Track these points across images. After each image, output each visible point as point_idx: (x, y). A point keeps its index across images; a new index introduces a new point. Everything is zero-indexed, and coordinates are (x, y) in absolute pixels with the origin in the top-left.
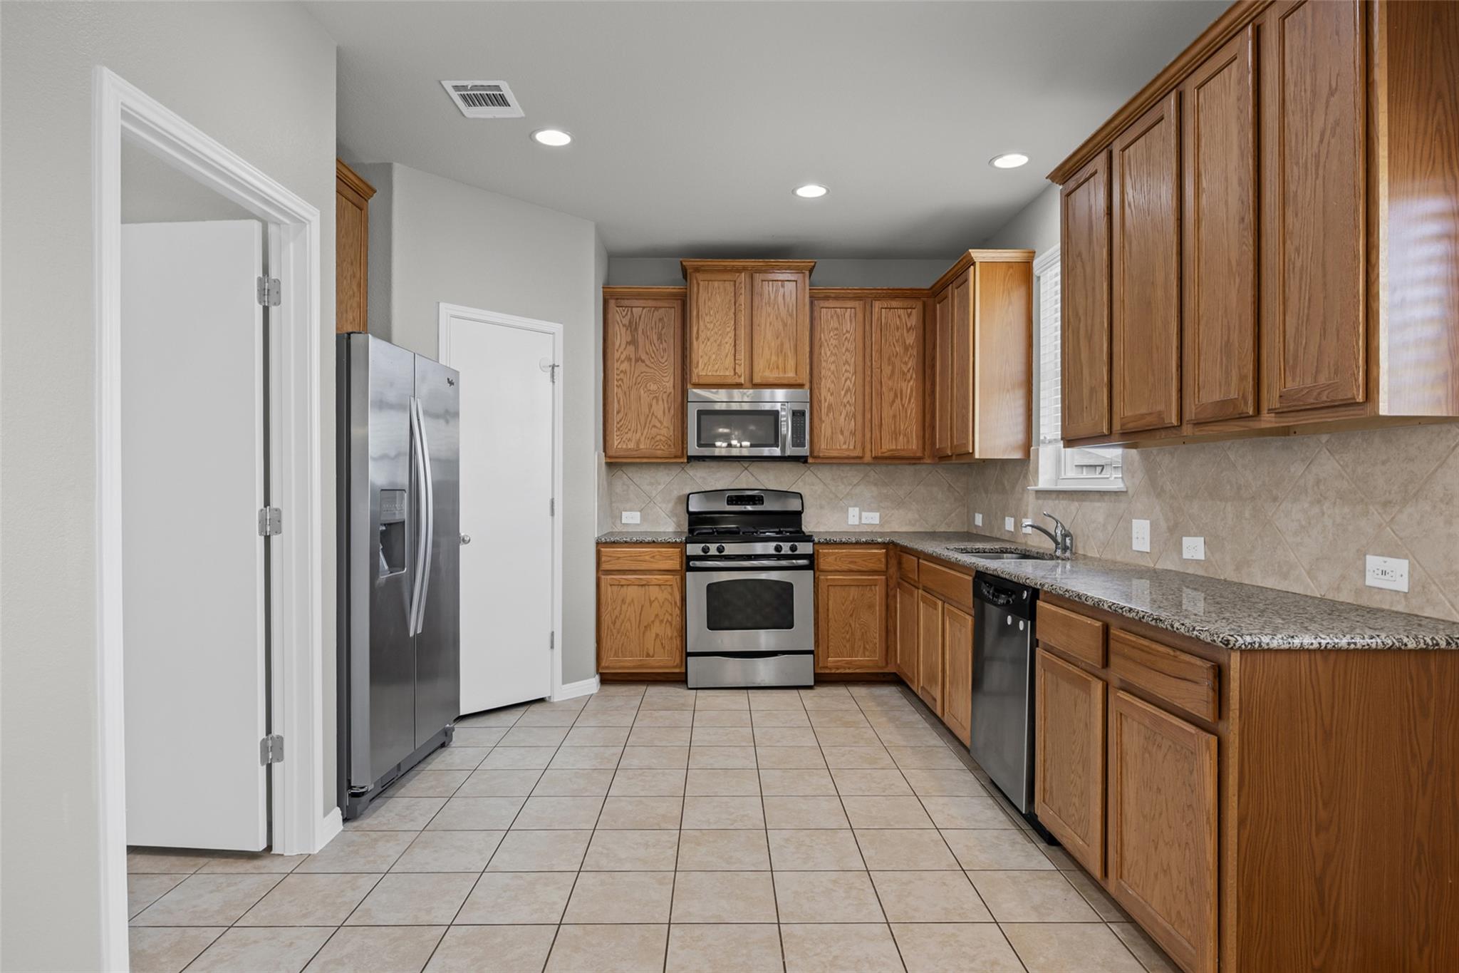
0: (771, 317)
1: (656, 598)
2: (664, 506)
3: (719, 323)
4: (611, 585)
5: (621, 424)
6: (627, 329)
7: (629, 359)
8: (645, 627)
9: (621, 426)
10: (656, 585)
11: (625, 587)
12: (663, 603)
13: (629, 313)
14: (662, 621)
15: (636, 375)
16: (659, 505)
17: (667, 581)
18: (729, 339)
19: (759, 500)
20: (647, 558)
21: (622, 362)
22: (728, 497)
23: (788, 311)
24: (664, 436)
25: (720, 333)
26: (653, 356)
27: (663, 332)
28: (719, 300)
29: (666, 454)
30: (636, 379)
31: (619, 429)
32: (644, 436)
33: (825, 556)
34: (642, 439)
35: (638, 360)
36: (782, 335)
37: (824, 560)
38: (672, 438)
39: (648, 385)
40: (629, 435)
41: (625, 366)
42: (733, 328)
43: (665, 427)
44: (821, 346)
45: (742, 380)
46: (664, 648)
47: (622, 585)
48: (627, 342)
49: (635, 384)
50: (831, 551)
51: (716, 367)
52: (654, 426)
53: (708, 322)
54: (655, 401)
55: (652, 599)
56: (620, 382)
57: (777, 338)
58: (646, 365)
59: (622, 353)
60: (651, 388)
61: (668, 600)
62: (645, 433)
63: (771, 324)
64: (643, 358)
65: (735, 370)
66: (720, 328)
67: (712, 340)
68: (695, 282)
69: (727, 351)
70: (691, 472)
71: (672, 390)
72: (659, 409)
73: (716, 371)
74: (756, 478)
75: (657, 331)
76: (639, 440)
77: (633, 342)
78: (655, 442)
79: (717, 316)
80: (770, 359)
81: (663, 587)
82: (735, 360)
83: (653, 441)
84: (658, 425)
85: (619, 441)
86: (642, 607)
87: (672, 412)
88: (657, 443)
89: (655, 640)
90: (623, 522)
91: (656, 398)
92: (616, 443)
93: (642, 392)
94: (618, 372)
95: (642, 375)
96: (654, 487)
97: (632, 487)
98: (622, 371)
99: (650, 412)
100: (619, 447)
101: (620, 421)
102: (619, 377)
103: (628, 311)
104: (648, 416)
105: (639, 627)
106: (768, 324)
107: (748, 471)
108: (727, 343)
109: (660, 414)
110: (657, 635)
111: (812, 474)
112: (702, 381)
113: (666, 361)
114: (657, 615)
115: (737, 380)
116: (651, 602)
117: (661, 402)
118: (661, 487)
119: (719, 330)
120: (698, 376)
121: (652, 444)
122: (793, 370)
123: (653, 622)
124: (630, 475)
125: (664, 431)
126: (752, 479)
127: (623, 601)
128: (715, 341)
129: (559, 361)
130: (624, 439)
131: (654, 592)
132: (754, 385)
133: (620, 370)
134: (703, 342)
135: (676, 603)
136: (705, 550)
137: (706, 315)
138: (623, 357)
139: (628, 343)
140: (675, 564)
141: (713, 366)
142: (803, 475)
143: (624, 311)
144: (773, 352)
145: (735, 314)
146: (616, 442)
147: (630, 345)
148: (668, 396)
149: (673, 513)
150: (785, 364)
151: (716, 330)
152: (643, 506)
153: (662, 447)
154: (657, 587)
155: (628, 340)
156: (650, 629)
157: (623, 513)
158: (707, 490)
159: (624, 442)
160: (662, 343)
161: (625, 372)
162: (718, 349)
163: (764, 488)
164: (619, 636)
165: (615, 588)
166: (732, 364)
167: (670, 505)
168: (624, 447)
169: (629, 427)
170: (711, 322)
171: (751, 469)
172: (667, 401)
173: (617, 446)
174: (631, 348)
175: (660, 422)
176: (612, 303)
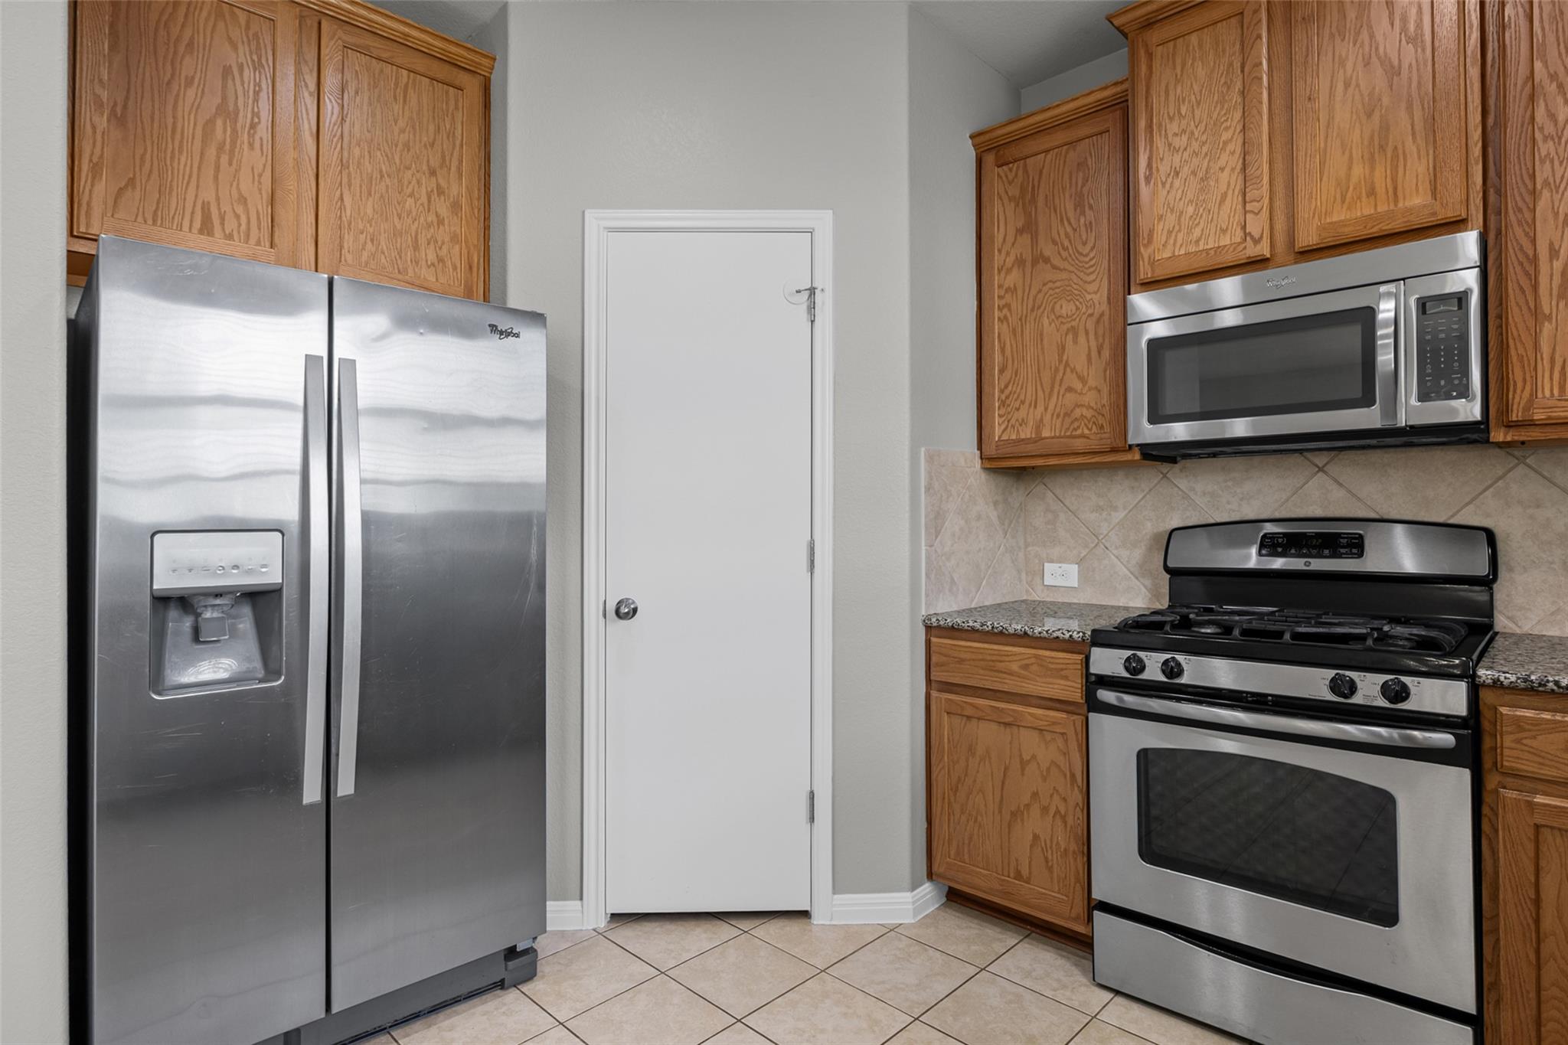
0: (1349, 65)
1: (1034, 757)
2: (1124, 553)
3: (1202, 127)
4: (948, 713)
5: (1007, 392)
6: (1017, 205)
7: (1020, 262)
8: (1013, 814)
9: (1007, 397)
10: (1035, 729)
11: (974, 722)
12: (1048, 769)
13: (1020, 173)
14: (1045, 810)
15: (1034, 292)
16: (1115, 552)
17: (1054, 723)
18: (1230, 159)
19: (1350, 546)
20: (1015, 667)
21: (1009, 271)
22: (1265, 536)
23: (1404, 29)
24: (1089, 407)
25: (1205, 149)
26: (1066, 243)
27: (1085, 190)
28: (1201, 72)
29: (1094, 444)
30: (1034, 301)
31: (1003, 404)
32: (1050, 411)
33: (1521, 729)
34: (1047, 418)
35: (1039, 259)
36: (1386, 101)
37: (1518, 741)
38: (1106, 411)
39: (1057, 307)
40: (1022, 413)
41: (1014, 278)
42: (1239, 128)
43: (1090, 389)
44: (1532, 98)
45: (1264, 249)
46: (1050, 869)
47: (969, 718)
48: (1017, 230)
49: (1032, 310)
50: (1547, 716)
51: (1197, 232)
52: (1070, 389)
53: (1176, 135)
54: (1070, 337)
55: (1026, 757)
56: (1005, 311)
57: (1369, 115)
58: (1055, 267)
59: (1008, 254)
60: (1064, 312)
61: (1058, 767)
62: (1051, 407)
63: (1347, 85)
64: (1047, 253)
65: (1244, 227)
66: (1204, 138)
67: (1183, 175)
68: (1142, 52)
69: (1223, 188)
70: (1183, 483)
71: (1105, 307)
72: (1078, 352)
73: (1197, 242)
74: (1349, 492)
75: (1073, 190)
76: (1041, 420)
77: (1029, 228)
78: (1072, 422)
79: (1197, 113)
80: (1348, 176)
81: (1048, 736)
82: (1245, 202)
83: (1068, 420)
84: (1078, 386)
85: (1003, 427)
86: (1006, 769)
87: (1106, 353)
88: (1076, 424)
89: (1031, 846)
90: (1045, 584)
91: (1074, 331)
92: (997, 432)
93: (1046, 321)
94: (1002, 293)
95: (1045, 289)
96: (1104, 514)
97: (1062, 517)
98: (1008, 290)
99: (1060, 361)
100: (1005, 437)
101: (1006, 387)
102: (1003, 302)
103: (1018, 168)
104: (1057, 370)
105: (1000, 812)
106: (1340, 87)
107: (1325, 473)
108: (1222, 169)
109: (1080, 364)
110: (1036, 837)
111: (1532, 474)
112: (1161, 273)
113: (1092, 249)
114: (1035, 795)
115: (1252, 251)
116: (1023, 764)
117: (1082, 339)
118: (1121, 515)
119: (1204, 143)
120: (1152, 263)
121: (1066, 426)
122: (1425, 186)
123: (1027, 806)
124: (1058, 491)
125: (1090, 398)
126: (1338, 494)
127: (971, 750)
128: (1194, 173)
129: (825, 280)
130: (1013, 421)
131: (1030, 742)
132: (1302, 253)
133: (1006, 286)
134: (1164, 184)
135: (1073, 776)
136: (1135, 666)
137: (1171, 119)
138: (1010, 260)
139: (1020, 232)
140: (1072, 689)
141: (1190, 231)
142: (1500, 478)
143: (1011, 170)
144: (1357, 154)
145: (1243, 93)
146: (997, 430)
147: (1021, 234)
148: (1098, 321)
149: (1143, 570)
150: (1394, 181)
151: (1195, 145)
152: (1084, 553)
153: (1086, 432)
154: (1035, 734)
155: (1020, 224)
156: (1022, 820)
157: (1046, 564)
158: (1219, 520)
159: (1014, 427)
160: (1083, 213)
161: (1012, 290)
162: (1202, 190)
163: (1377, 516)
164: (964, 818)
165: (956, 720)
166: (1238, 217)
167: (1138, 554)
168: (1014, 437)
169: (1022, 397)
170: (1184, 131)
171: (1334, 469)
172: (1096, 334)
173: (1000, 437)
174: (1026, 239)
175: (1083, 380)
176: (990, 159)
